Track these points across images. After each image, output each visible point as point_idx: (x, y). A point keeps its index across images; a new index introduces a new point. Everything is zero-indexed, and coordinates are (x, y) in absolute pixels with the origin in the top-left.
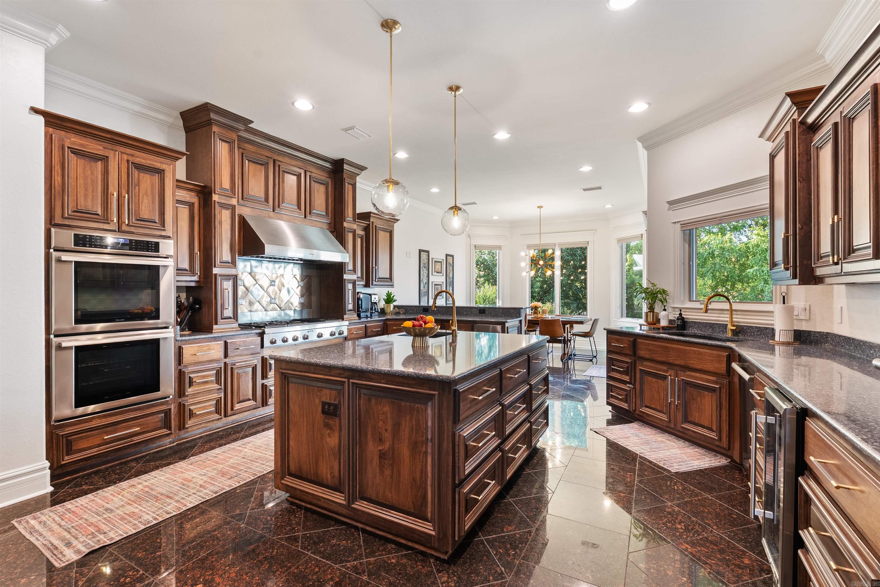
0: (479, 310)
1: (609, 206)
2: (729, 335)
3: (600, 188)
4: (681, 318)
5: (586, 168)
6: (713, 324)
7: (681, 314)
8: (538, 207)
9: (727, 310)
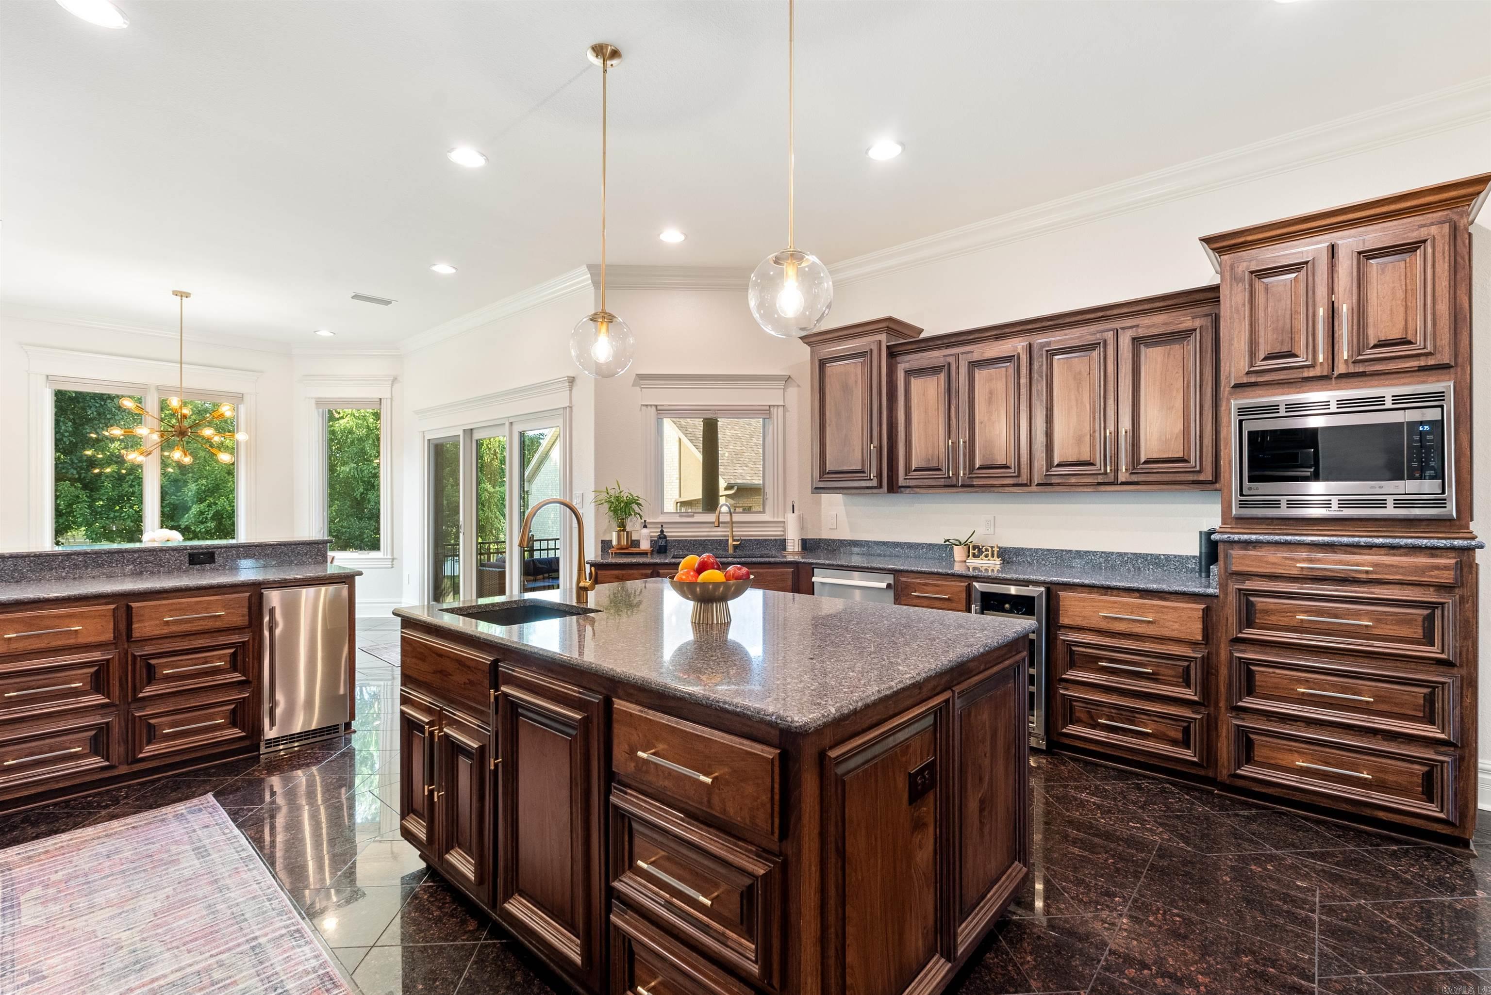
0: (190, 555)
1: (325, 333)
2: (731, 551)
3: (387, 302)
4: (662, 536)
5: (444, 269)
6: (705, 541)
7: (662, 531)
8: (175, 293)
9: (728, 522)
